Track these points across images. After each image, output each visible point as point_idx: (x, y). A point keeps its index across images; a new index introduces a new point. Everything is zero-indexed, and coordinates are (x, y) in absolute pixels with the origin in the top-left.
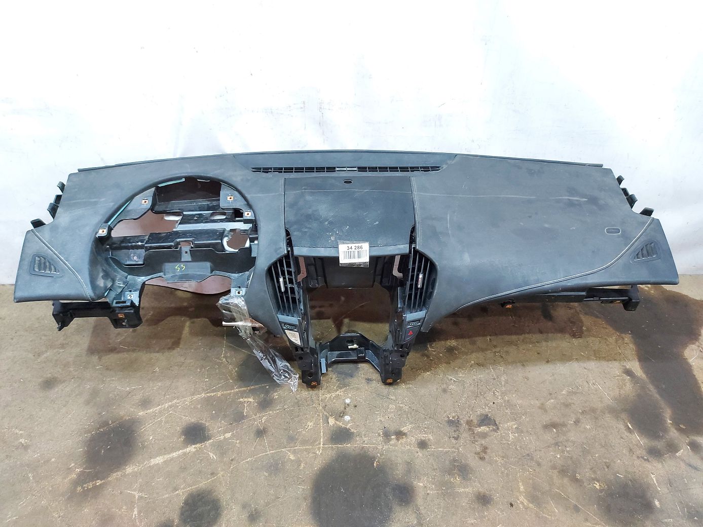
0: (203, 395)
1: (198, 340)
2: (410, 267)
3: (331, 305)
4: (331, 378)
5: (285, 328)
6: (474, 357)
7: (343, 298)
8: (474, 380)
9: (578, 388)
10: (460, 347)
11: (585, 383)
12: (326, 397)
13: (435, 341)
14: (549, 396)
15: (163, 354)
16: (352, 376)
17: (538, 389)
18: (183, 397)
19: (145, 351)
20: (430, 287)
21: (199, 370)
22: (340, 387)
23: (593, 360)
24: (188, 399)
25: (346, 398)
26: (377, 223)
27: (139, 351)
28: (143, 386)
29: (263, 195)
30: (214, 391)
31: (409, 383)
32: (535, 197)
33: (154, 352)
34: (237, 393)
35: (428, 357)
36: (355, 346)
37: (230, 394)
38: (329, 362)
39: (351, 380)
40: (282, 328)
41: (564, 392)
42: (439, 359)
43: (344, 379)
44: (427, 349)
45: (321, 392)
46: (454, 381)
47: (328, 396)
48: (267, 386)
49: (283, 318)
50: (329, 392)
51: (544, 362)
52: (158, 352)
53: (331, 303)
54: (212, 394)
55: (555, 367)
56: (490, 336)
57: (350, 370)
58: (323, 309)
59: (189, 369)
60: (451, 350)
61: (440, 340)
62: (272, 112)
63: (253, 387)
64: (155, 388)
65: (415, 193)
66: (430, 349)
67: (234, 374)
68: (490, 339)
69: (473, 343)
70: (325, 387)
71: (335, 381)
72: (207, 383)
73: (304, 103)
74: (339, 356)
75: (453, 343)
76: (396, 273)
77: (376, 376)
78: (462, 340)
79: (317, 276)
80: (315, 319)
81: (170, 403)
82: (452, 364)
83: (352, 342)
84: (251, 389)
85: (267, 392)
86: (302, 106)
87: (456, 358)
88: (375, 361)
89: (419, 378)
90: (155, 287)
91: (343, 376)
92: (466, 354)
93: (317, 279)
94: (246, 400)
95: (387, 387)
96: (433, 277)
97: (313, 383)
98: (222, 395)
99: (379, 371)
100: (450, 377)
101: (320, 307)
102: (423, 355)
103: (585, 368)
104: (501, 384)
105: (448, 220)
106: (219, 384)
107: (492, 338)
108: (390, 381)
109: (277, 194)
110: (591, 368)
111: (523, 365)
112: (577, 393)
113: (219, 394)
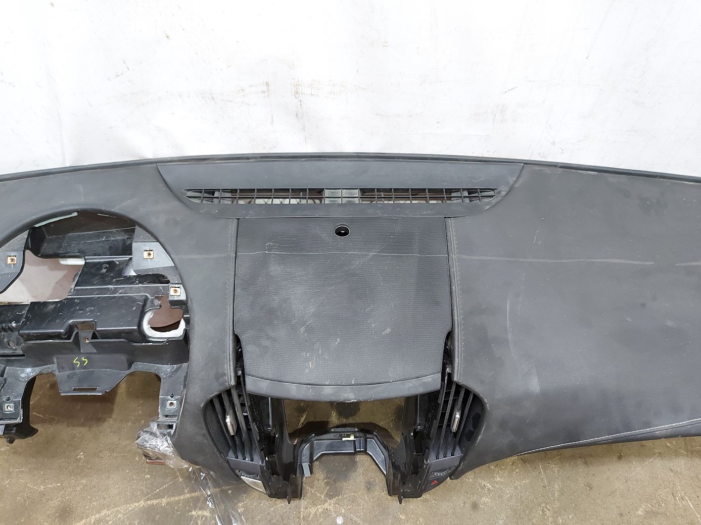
0: (142, 503)
1: (138, 406)
2: (441, 401)
5: (240, 474)
8: (516, 488)
9: (660, 505)
11: (670, 497)
12: (310, 513)
14: (619, 518)
15: (90, 428)
16: (346, 478)
17: (605, 506)
18: (116, 506)
19: (66, 423)
21: (137, 459)
22: (330, 496)
23: (683, 455)
24: (122, 509)
25: (337, 516)
26: (388, 330)
27: (58, 422)
28: (62, 484)
29: (200, 257)
30: (157, 496)
32: (652, 263)
33: (78, 426)
34: (187, 501)
37: (178, 502)
38: (315, 459)
39: (345, 483)
40: (236, 475)
41: (640, 513)
43: (335, 481)
45: (303, 502)
46: (489, 489)
47: (313, 510)
48: (229, 489)
49: (236, 462)
50: (315, 505)
51: (615, 459)
52: (83, 425)
54: (155, 502)
55: (630, 468)
59: (123, 456)
62: (213, 98)
64: (78, 489)
65: (454, 256)
71: (323, 484)
72: (148, 482)
73: (267, 84)
74: (329, 447)
77: (379, 481)
81: (97, 516)
86: (265, 88)
88: (380, 457)
91: (335, 476)
94: (200, 513)
95: (395, 499)
98: (168, 504)
99: (384, 474)
100: (483, 483)
103: (671, 470)
104: (553, 495)
105: (508, 312)
106: (164, 483)
109: (223, 255)
110: (679, 470)
111: (586, 463)
112: (658, 513)
113: (164, 501)
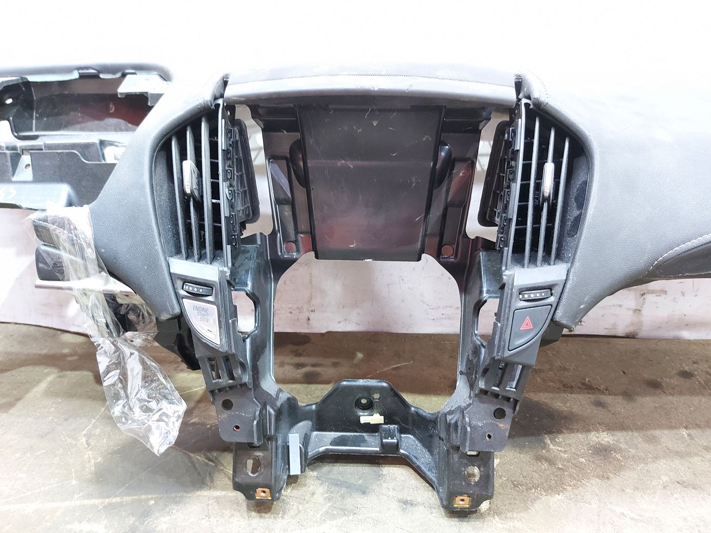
2: (520, 145)
3: (335, 365)
4: (313, 494)
5: (182, 293)
6: (665, 469)
7: (360, 355)
10: (623, 446)
13: (560, 432)
16: (364, 493)
20: (573, 204)
31: (513, 518)
35: (551, 462)
36: (377, 418)
38: (311, 453)
39: (360, 500)
40: (176, 294)
42: (580, 467)
43: (343, 497)
44: (544, 446)
46: (632, 519)
49: (182, 266)
53: (336, 360)
56: (686, 428)
57: (360, 478)
58: (318, 369)
60: (602, 451)
61: (572, 431)
63: (118, 499)
66: (551, 446)
67: (91, 467)
68: (689, 435)
69: (653, 440)
70: (292, 513)
71: (320, 500)
74: (336, 442)
75: (604, 438)
76: (473, 227)
77: (426, 496)
78: (625, 433)
79: (297, 232)
80: (300, 383)
82: (616, 480)
83: (369, 407)
84: (110, 504)
85: (146, 513)
87: (619, 468)
88: (424, 458)
89: (536, 505)
90: (32, 328)
91: (344, 490)
92: (644, 460)
93: (296, 242)
95: (455, 522)
96: (580, 178)
97: (260, 494)
100: (619, 510)
101: (314, 366)
102: (539, 458)
107: (693, 432)
108: (462, 502)
